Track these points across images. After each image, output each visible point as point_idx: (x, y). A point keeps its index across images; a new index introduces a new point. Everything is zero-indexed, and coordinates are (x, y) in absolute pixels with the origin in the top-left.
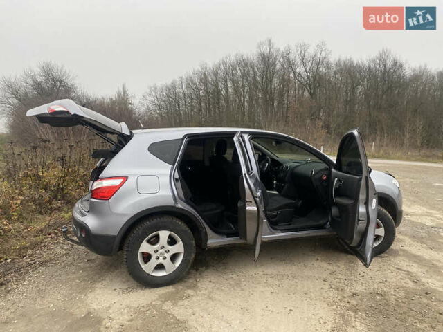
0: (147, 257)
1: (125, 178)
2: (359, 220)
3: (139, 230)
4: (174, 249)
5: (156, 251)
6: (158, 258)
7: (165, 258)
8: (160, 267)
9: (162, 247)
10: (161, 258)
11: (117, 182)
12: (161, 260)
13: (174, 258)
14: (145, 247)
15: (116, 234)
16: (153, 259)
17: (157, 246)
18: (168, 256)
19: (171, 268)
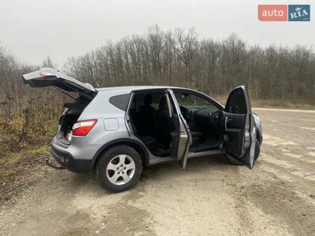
0: (112, 173)
1: (96, 121)
2: (245, 141)
3: (107, 155)
4: (128, 167)
5: (118, 168)
6: (119, 173)
7: (123, 173)
8: (120, 179)
9: (122, 166)
10: (121, 173)
11: (91, 123)
12: (121, 174)
13: (129, 172)
14: (111, 166)
15: (92, 159)
16: (116, 173)
17: (118, 165)
18: (125, 171)
19: (128, 179)
